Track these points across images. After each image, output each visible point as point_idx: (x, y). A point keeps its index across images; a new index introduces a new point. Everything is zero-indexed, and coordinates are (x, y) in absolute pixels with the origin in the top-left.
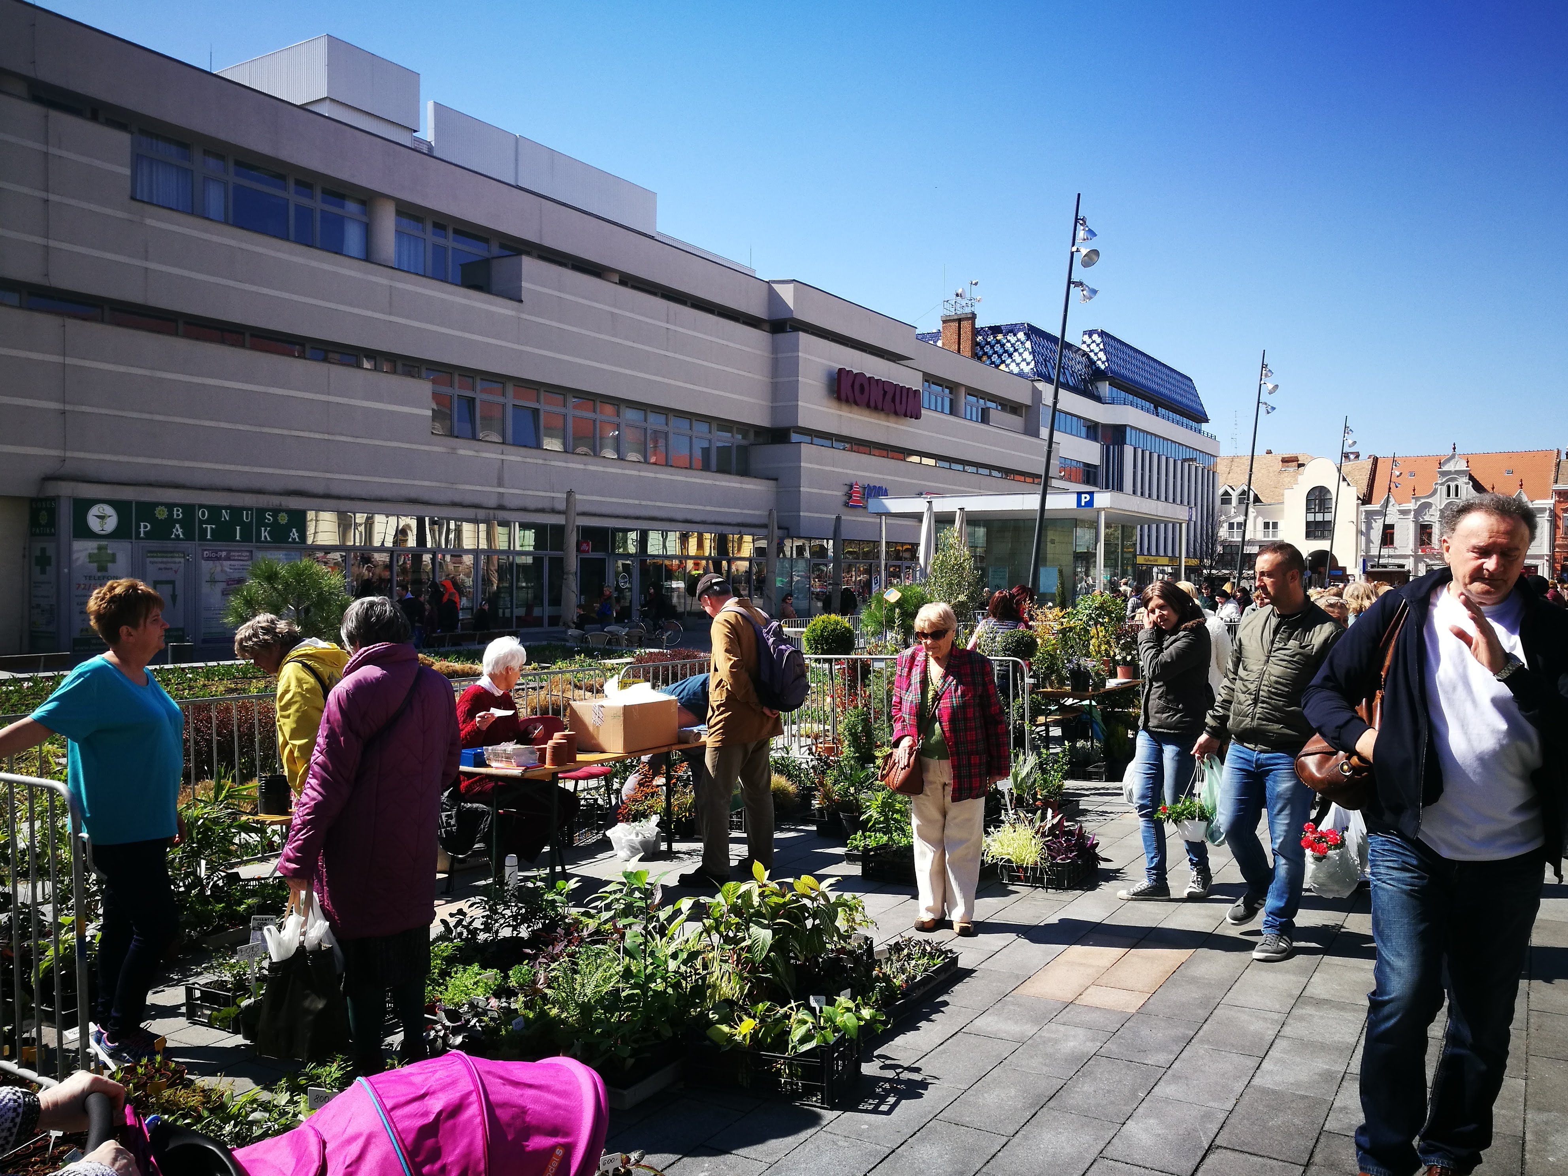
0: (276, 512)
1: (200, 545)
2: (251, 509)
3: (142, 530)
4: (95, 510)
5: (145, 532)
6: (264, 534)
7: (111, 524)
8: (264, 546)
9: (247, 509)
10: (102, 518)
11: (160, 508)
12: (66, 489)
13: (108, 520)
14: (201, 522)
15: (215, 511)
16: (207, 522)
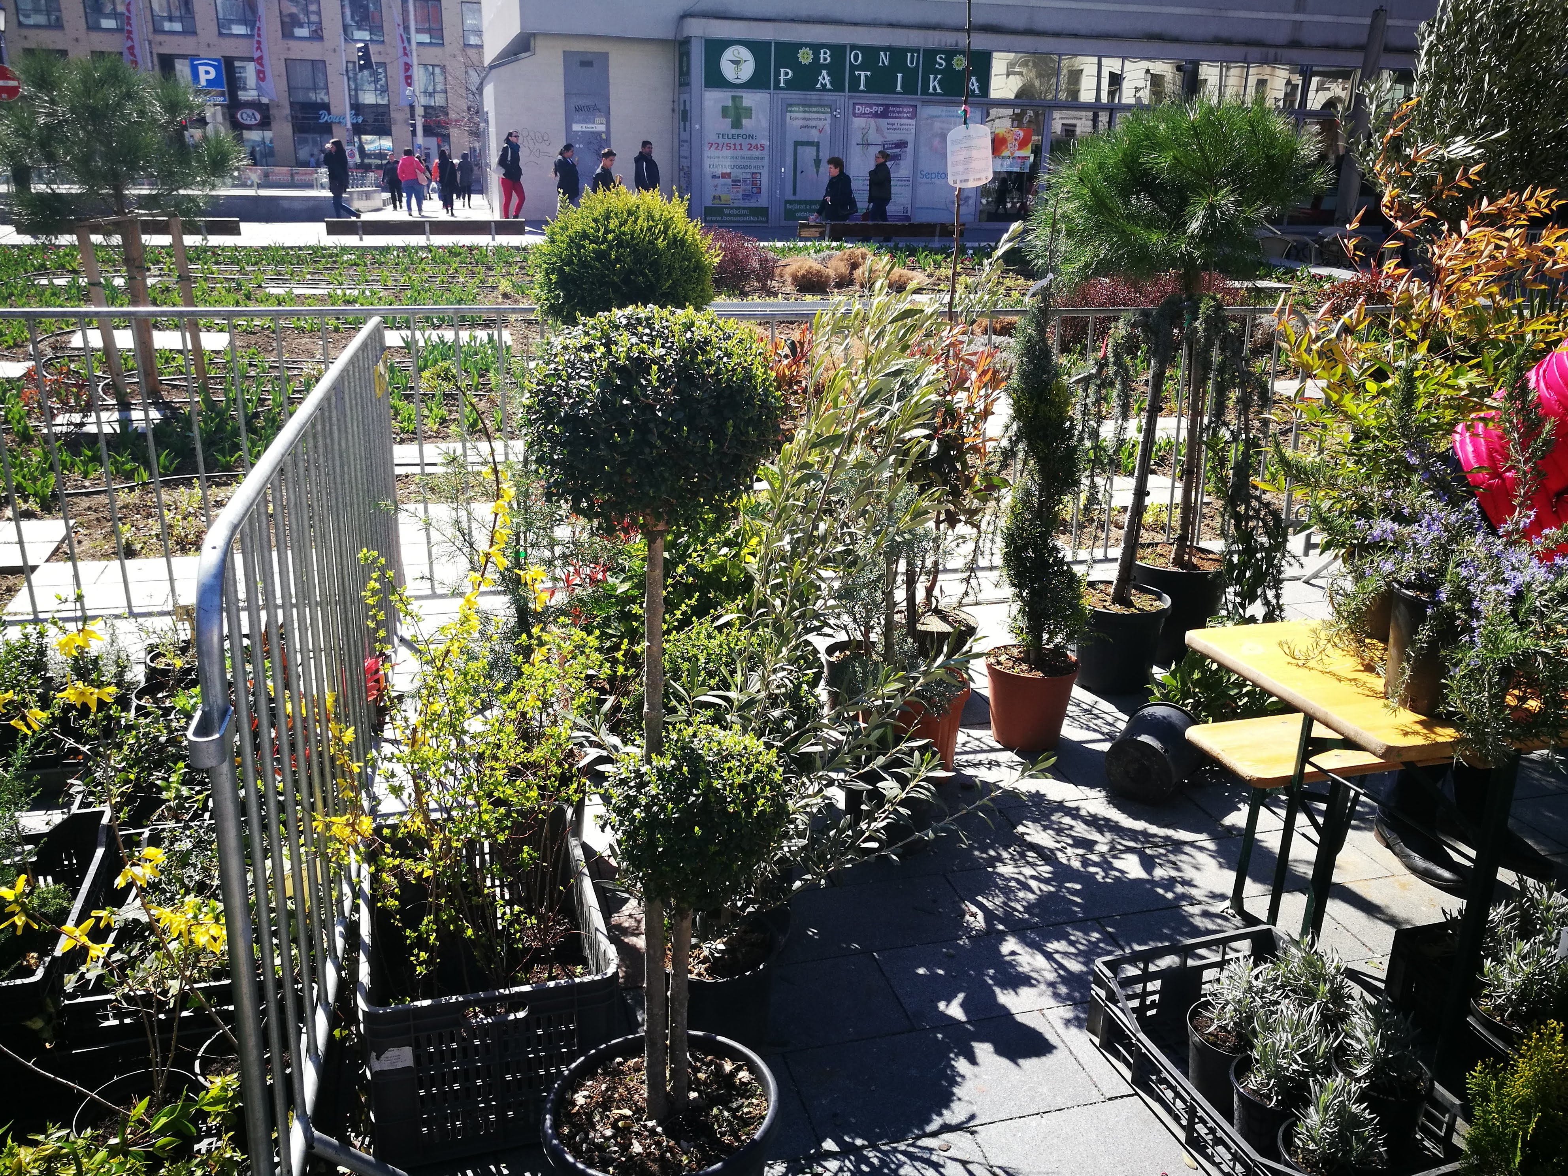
0: (950, 54)
1: (850, 98)
2: (918, 51)
3: (782, 78)
4: (730, 54)
5: (786, 81)
6: (934, 84)
7: (747, 70)
8: (932, 99)
9: (912, 51)
10: (736, 63)
11: (804, 50)
12: (697, 29)
13: (743, 66)
14: (853, 68)
15: (870, 53)
16: (861, 68)
